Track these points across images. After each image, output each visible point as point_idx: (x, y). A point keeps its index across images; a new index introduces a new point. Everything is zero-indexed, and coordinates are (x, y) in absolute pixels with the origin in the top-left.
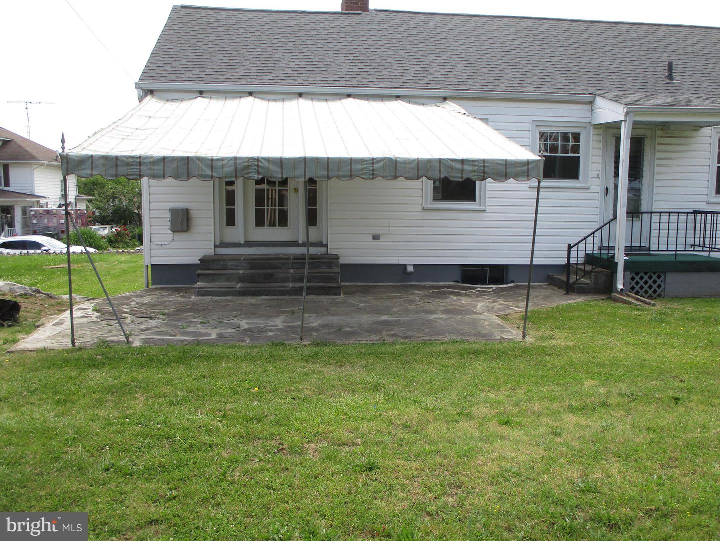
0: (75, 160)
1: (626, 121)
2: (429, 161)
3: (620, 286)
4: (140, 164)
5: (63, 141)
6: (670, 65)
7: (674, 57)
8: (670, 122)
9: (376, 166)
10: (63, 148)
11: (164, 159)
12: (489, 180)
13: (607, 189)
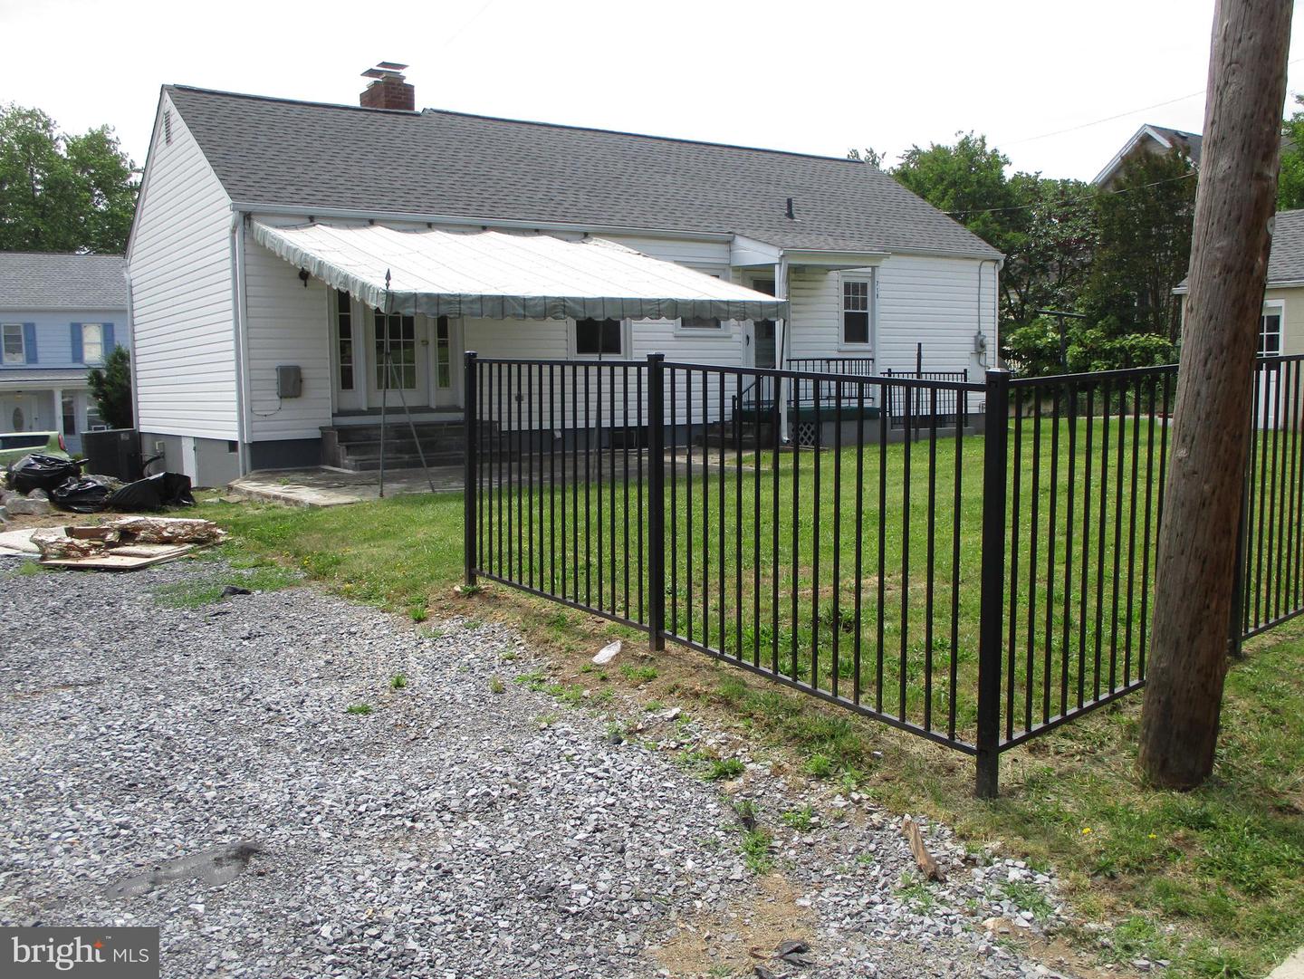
0: (400, 298)
1: (780, 264)
2: (702, 302)
3: (785, 438)
4: (460, 302)
5: (388, 277)
6: (789, 202)
7: (791, 193)
8: (805, 266)
9: (662, 306)
10: (388, 285)
11: (481, 298)
12: (732, 320)
13: (748, 338)
